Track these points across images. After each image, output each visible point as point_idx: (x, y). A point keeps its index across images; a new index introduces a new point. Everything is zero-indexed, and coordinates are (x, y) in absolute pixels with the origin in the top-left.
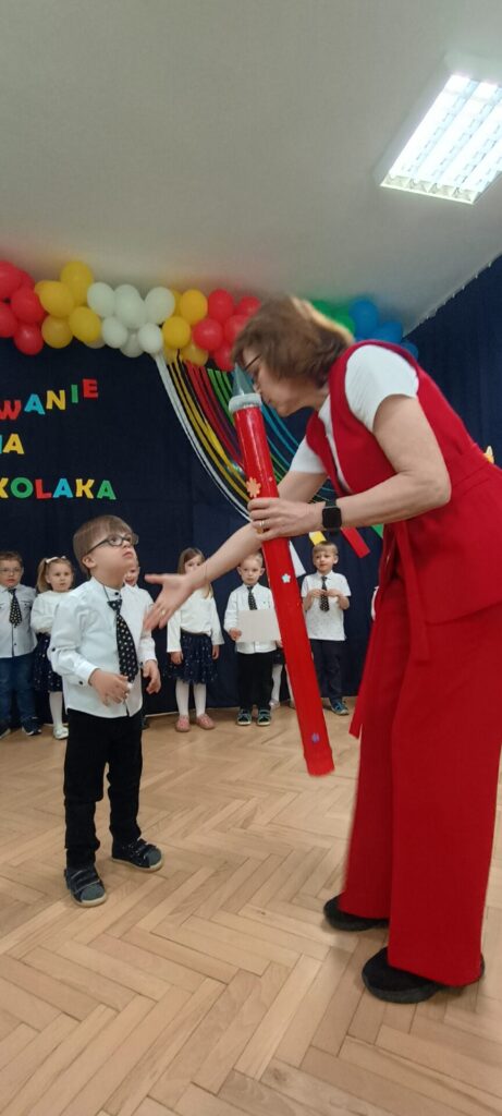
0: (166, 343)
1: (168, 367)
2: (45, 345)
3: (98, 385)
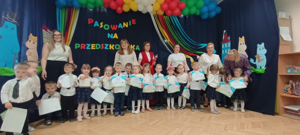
2: (123, 11)
3: (136, 21)
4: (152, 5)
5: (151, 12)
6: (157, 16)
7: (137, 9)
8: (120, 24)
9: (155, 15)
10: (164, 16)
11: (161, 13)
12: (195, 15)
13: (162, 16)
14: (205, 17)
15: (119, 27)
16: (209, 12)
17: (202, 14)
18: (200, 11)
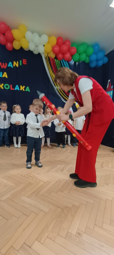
0: (45, 51)
1: (45, 57)
2: (14, 48)
3: (27, 63)
4: (44, 46)
5: (43, 53)
6: (49, 59)
7: (28, 48)
8: (10, 63)
9: (46, 57)
10: (56, 60)
11: (53, 56)
12: (84, 62)
13: (53, 59)
14: (93, 65)
15: (9, 66)
16: (97, 60)
17: (91, 62)
18: (89, 59)
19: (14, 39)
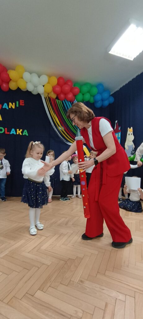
0: (45, 91)
2: (10, 89)
3: (24, 102)
4: (44, 86)
5: (43, 94)
6: (49, 99)
7: (26, 88)
8: (5, 104)
9: (46, 97)
10: (57, 100)
11: (54, 96)
12: (88, 102)
13: (54, 100)
14: (99, 105)
15: (4, 107)
16: (103, 100)
17: (96, 102)
18: (94, 99)
19: (11, 80)
